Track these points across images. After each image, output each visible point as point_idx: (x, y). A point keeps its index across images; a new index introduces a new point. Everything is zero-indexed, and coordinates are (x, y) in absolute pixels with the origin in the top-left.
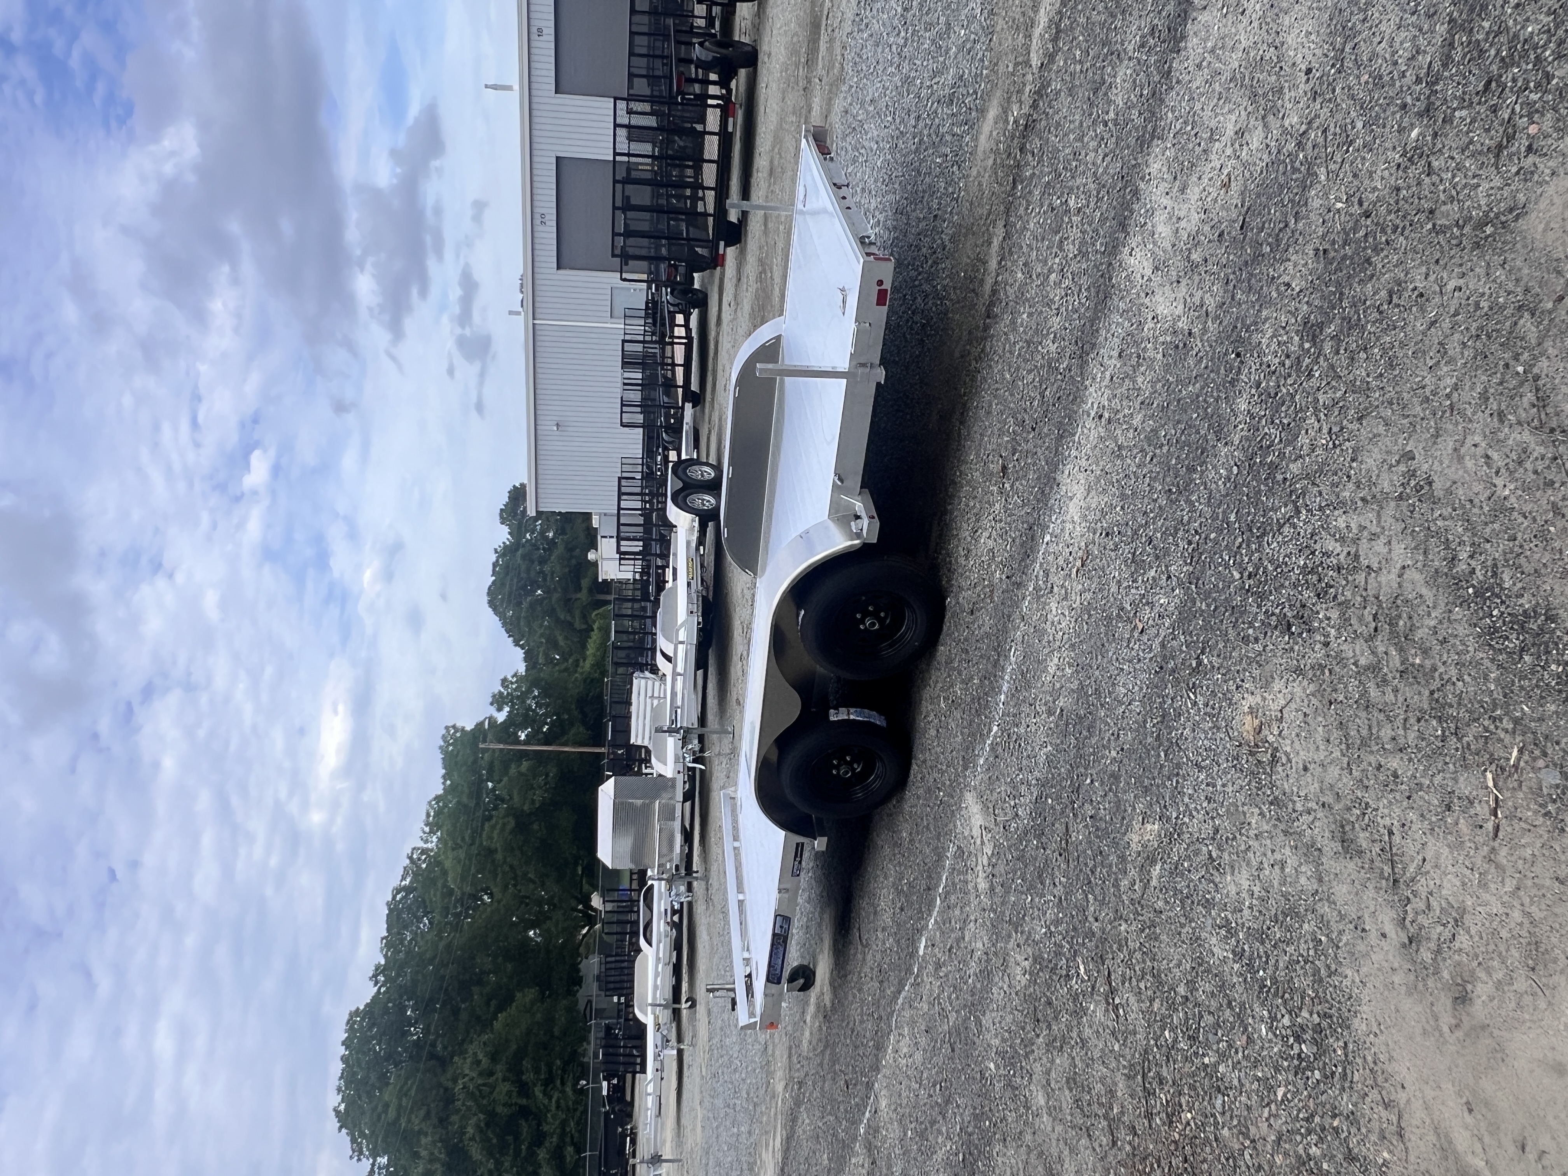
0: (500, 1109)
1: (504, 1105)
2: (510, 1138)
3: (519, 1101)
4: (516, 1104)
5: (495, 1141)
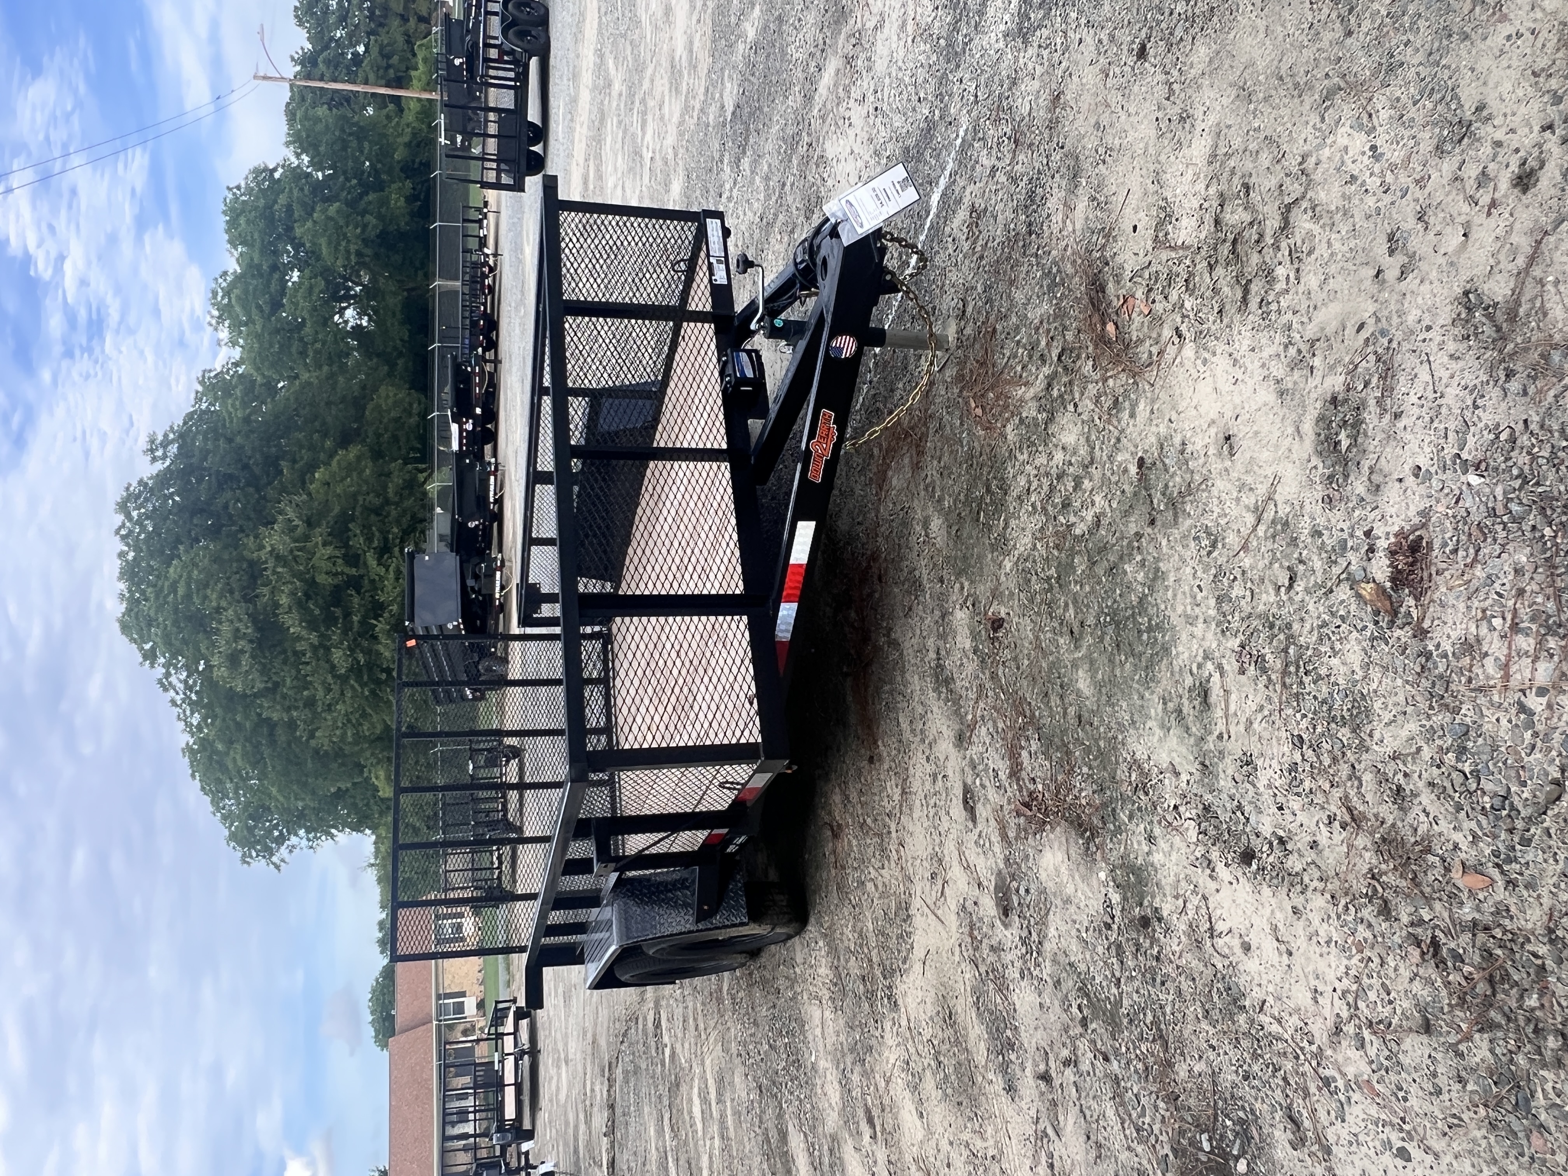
0: (321, 579)
1: (327, 573)
2: (338, 612)
3: (347, 570)
4: (342, 573)
5: (317, 612)
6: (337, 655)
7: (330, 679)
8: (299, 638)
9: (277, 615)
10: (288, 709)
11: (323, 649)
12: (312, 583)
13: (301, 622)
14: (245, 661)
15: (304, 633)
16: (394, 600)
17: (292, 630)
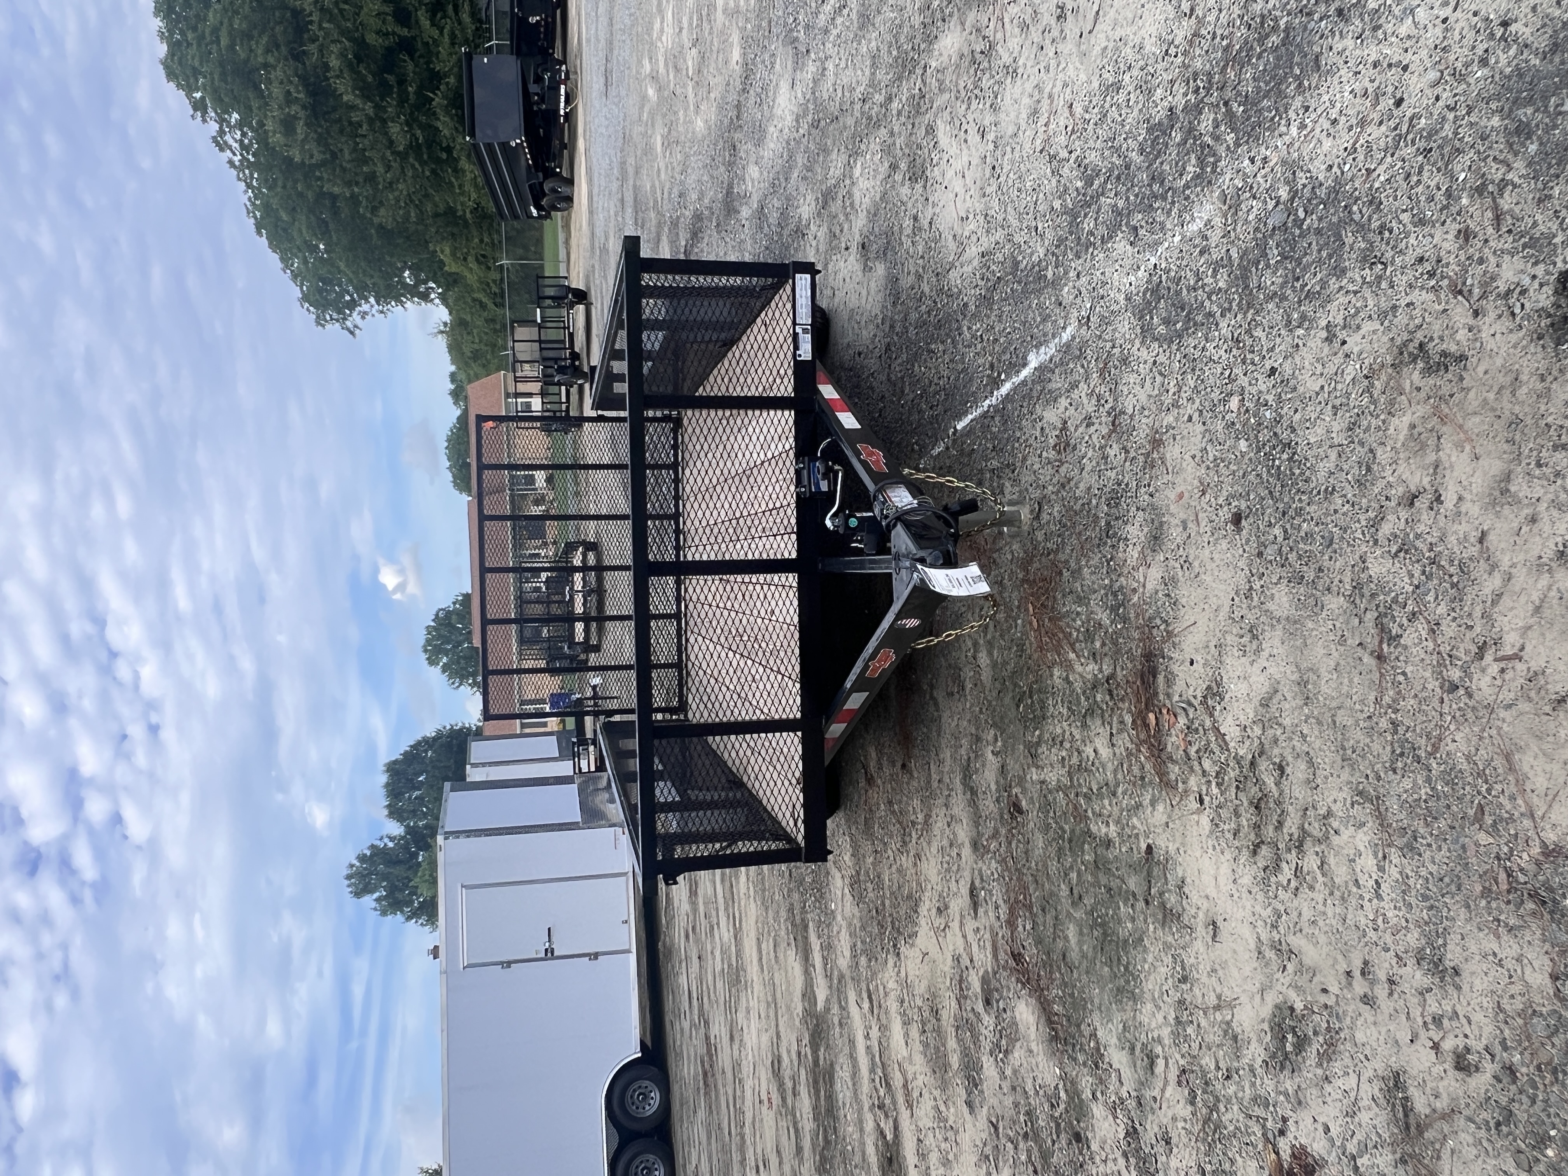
6: (394, 129)
7: (388, 153)
8: (353, 108)
9: (327, 79)
10: (349, 184)
11: (379, 121)
12: (361, 44)
13: (354, 88)
14: (300, 128)
15: (358, 101)
16: (451, 69)
17: (345, 98)
